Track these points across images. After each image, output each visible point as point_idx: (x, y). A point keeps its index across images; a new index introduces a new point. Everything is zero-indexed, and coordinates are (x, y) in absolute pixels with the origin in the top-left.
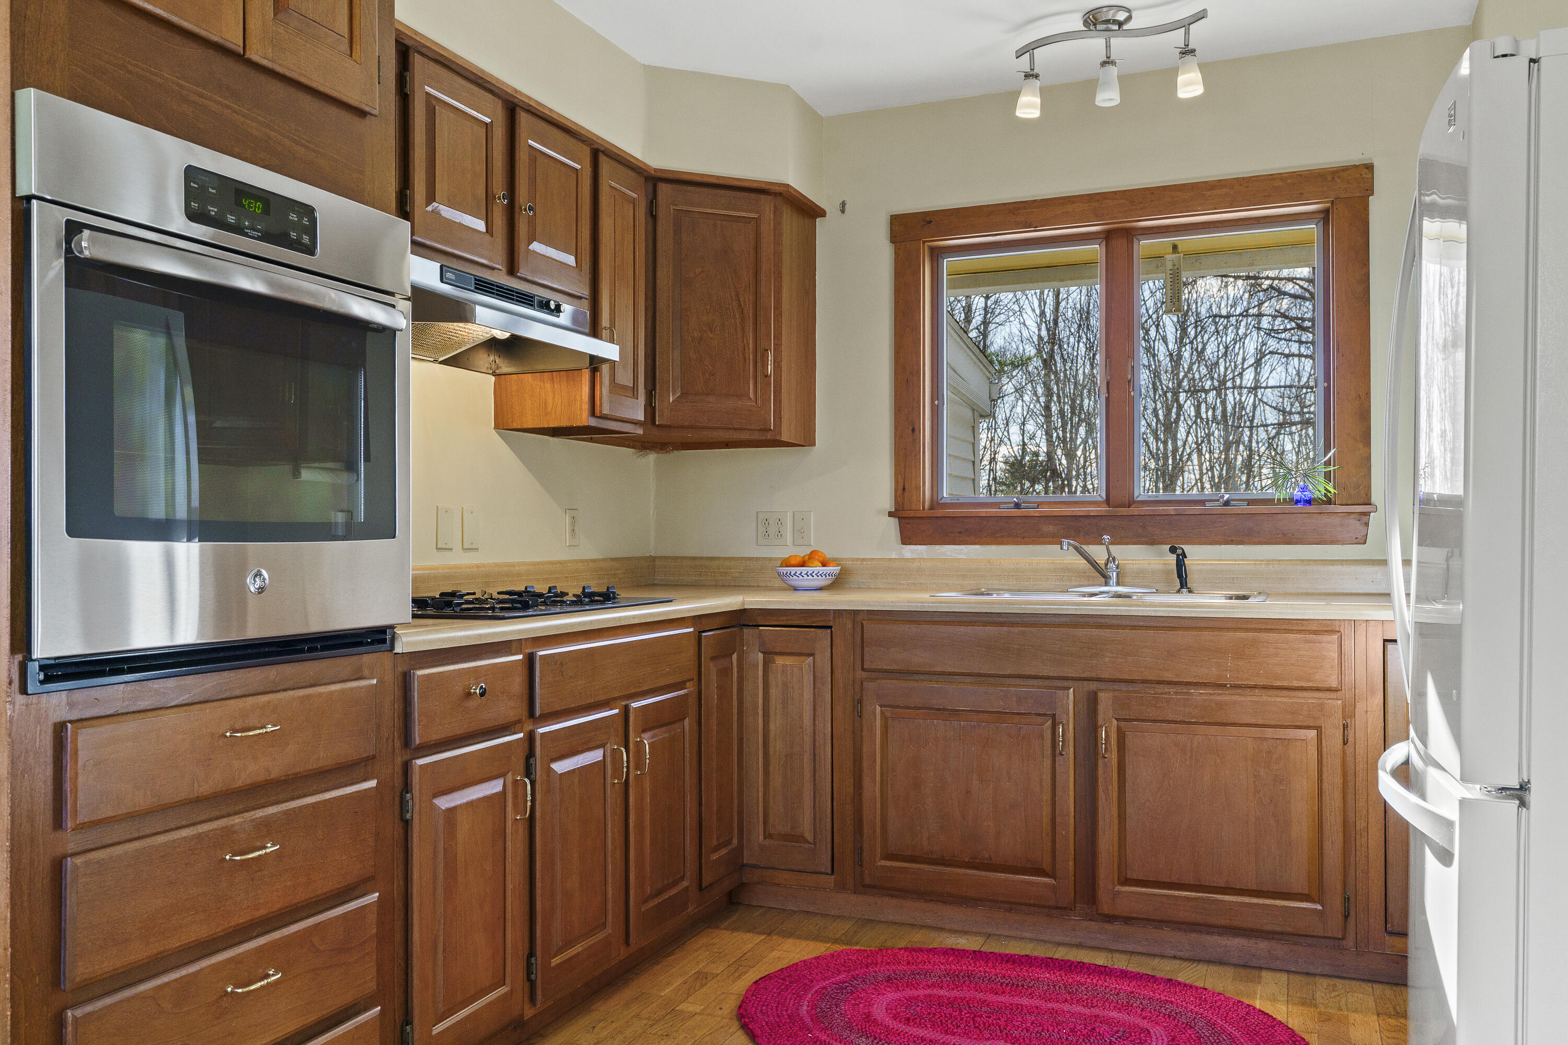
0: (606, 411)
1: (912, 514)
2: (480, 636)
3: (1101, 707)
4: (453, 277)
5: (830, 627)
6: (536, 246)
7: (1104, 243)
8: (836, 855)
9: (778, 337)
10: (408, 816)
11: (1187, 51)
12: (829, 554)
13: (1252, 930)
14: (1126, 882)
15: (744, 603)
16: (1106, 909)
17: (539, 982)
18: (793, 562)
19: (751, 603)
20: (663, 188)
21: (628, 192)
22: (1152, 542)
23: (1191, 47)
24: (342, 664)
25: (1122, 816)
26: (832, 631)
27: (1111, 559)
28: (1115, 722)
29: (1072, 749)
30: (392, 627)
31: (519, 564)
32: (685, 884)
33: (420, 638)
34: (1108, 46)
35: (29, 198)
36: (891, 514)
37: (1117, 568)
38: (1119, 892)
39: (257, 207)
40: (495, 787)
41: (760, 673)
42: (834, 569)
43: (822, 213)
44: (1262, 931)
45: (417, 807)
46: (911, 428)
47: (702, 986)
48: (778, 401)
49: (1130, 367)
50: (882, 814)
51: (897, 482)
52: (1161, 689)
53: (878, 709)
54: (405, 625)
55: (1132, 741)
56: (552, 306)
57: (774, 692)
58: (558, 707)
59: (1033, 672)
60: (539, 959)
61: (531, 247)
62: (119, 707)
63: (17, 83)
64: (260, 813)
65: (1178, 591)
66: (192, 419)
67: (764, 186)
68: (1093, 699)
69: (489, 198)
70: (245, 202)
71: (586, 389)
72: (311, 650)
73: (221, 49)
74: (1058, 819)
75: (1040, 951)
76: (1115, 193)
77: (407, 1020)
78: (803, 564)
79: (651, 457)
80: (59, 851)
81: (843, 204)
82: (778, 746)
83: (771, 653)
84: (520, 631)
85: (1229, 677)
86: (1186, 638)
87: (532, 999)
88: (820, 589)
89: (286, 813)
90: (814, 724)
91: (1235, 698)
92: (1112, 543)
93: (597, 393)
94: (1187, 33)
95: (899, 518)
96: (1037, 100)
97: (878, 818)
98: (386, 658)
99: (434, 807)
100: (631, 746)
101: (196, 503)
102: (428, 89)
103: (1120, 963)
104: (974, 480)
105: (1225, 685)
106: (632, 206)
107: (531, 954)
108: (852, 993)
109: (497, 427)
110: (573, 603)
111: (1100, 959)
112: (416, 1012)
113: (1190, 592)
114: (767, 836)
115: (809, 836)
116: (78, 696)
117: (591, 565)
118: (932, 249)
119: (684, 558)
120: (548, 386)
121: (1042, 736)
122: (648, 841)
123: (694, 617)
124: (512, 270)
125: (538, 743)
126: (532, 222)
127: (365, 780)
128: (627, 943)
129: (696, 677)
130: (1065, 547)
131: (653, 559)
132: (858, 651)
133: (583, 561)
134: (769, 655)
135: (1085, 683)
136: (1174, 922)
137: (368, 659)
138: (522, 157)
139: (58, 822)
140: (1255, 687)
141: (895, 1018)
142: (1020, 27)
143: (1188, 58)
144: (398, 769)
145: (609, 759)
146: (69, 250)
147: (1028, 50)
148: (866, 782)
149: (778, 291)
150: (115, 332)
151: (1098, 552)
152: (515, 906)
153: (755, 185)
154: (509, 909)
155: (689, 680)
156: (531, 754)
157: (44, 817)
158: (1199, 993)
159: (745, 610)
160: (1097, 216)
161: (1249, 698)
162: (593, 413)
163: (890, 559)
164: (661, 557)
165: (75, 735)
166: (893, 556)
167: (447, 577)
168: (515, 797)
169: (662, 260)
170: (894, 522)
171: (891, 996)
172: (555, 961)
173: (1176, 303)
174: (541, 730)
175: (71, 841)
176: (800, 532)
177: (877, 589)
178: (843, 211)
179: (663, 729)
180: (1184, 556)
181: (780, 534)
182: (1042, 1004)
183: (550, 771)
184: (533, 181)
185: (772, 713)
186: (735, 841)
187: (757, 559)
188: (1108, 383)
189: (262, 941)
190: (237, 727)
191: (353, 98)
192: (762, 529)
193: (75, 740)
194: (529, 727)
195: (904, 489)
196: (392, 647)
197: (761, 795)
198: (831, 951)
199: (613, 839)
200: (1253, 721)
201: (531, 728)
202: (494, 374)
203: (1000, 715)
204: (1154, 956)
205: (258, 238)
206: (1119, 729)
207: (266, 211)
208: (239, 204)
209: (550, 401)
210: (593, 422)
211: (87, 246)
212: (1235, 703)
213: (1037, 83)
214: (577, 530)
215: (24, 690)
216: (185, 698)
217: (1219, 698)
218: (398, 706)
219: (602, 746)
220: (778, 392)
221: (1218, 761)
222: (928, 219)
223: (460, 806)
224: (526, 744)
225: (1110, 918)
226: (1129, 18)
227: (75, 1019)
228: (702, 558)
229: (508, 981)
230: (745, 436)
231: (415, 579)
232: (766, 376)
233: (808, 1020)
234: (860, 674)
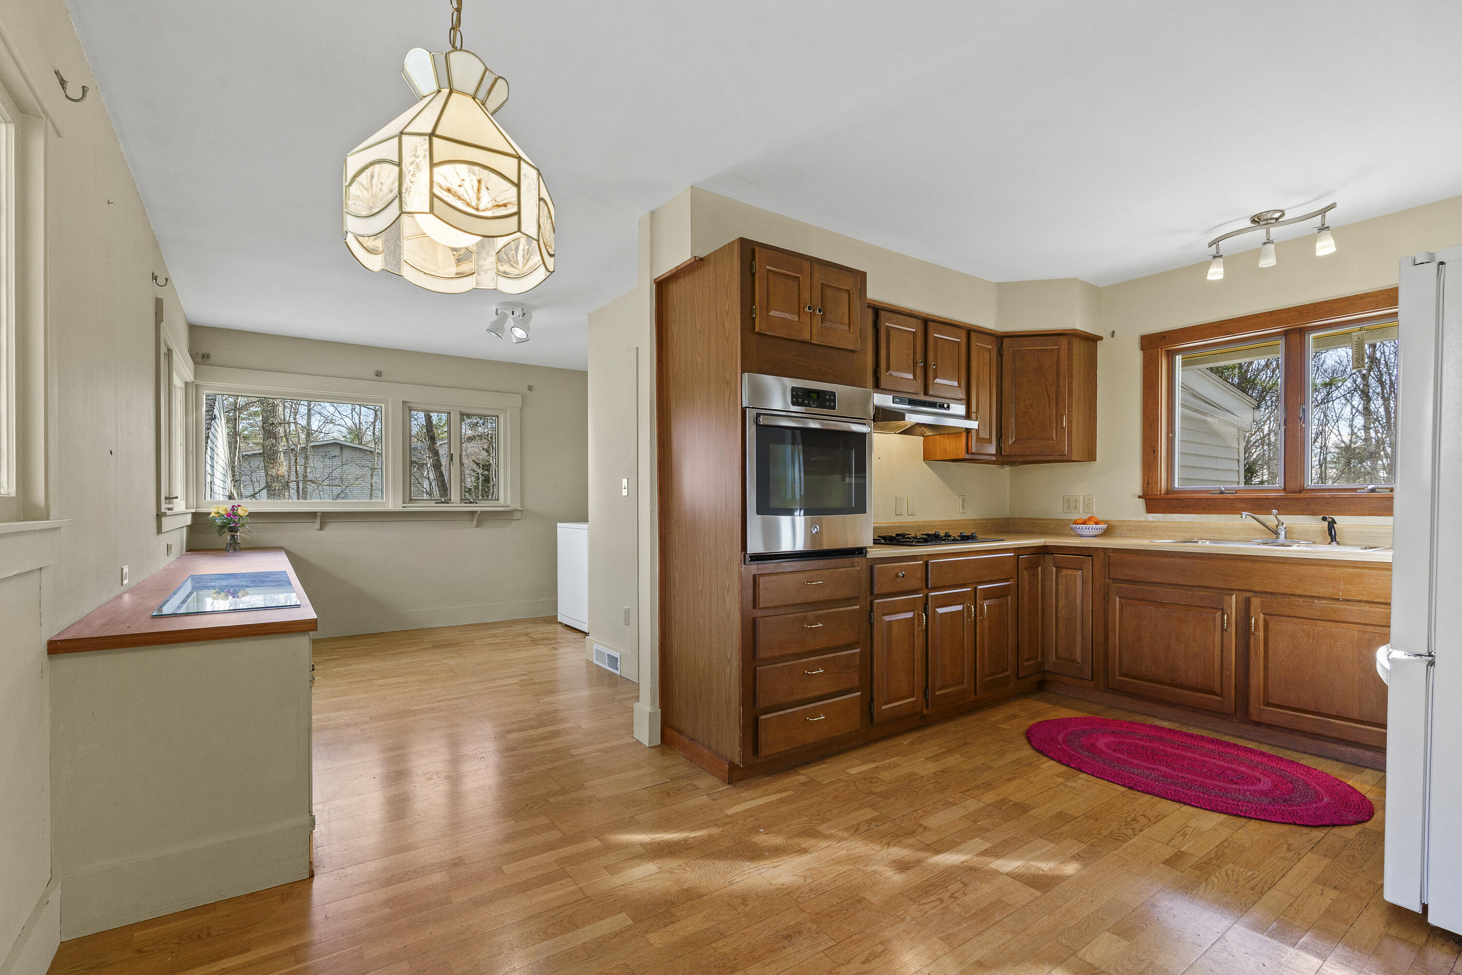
0: (974, 451)
1: (1152, 497)
2: (903, 553)
3: (1252, 607)
4: (898, 400)
5: (1092, 556)
6: (938, 381)
7: (1284, 338)
8: (1094, 671)
9: (1070, 407)
10: (872, 622)
11: (1323, 228)
12: (1100, 518)
13: (1356, 743)
14: (1268, 704)
15: (1045, 542)
16: (1255, 718)
17: (930, 699)
18: (1079, 522)
19: (1049, 542)
20: (1006, 340)
21: (986, 346)
22: (1313, 513)
23: (1326, 225)
24: (846, 561)
25: (1266, 668)
26: (1092, 559)
27: (1281, 523)
28: (1262, 615)
29: (1234, 628)
30: (865, 548)
31: (935, 521)
32: (1008, 673)
33: (881, 552)
34: (1268, 233)
35: (746, 408)
36: (1140, 497)
37: (1285, 528)
38: (1264, 710)
39: (815, 396)
40: (910, 615)
41: (1054, 577)
42: (1105, 526)
43: (1101, 338)
44: (1364, 745)
45: (875, 619)
46: (1152, 450)
47: (1013, 720)
48: (1070, 440)
49: (1301, 409)
50: (1119, 653)
51: (1144, 480)
52: (1293, 599)
53: (1118, 599)
54: (871, 547)
55: (1272, 626)
56: (946, 406)
57: (1061, 587)
58: (939, 585)
59: (1209, 585)
60: (930, 689)
61: (935, 381)
62: (772, 571)
63: (743, 372)
64: (816, 612)
65: (1330, 544)
66: (801, 457)
67: (1062, 332)
68: (1248, 602)
69: (915, 363)
70: (811, 395)
71: (964, 441)
72: (835, 555)
73: (803, 342)
74: (1225, 666)
75: (1212, 735)
76: (1289, 309)
77: (872, 701)
78: (1084, 523)
79: (1007, 468)
80: (755, 616)
81: (1113, 333)
82: (1063, 613)
83: (1060, 568)
84: (921, 552)
85: (1341, 595)
86: (1314, 570)
87: (927, 707)
88: (1095, 536)
89: (826, 613)
90: (1083, 604)
91: (1345, 607)
92: (1279, 514)
93: (970, 443)
94: (1323, 218)
95: (1145, 499)
96: (1221, 270)
97: (1117, 655)
98: (864, 560)
99: (882, 619)
100: (978, 606)
101: (803, 493)
102: (887, 324)
103: (1265, 749)
104: (1239, 471)
105: (1338, 599)
106: (988, 352)
107: (927, 687)
108: (1089, 734)
109: (926, 458)
110: (953, 540)
111: (1251, 745)
112: (875, 698)
113: (1338, 544)
114: (1057, 658)
115: (1079, 660)
116: (760, 566)
117: (973, 522)
118: (1168, 352)
119: (1024, 519)
120: (947, 440)
121: (1214, 620)
122: (986, 650)
123: (1015, 548)
124: (926, 393)
125: (930, 599)
126: (935, 370)
127: (855, 605)
128: (975, 694)
129: (1015, 576)
130: (1244, 517)
131: (1008, 519)
132: (1107, 569)
133: (968, 520)
134: (1059, 568)
135: (1243, 593)
136: (1302, 732)
137: (856, 559)
138: (931, 342)
139: (754, 607)
140: (1360, 601)
141: (1108, 748)
142: (1209, 231)
143: (1324, 232)
144: (868, 603)
145: (965, 610)
146: (757, 422)
147: (1216, 242)
148: (1110, 635)
149: (1070, 384)
150: (770, 445)
151: (1270, 520)
152: (918, 666)
153: (1056, 332)
154: (916, 666)
155: (1011, 578)
156: (927, 603)
157: (751, 604)
158: (1308, 770)
159: (1046, 546)
160: (1276, 324)
161: (1355, 608)
162: (967, 452)
163: (1139, 521)
164: (1012, 518)
165: (759, 579)
166: (1142, 520)
167: (900, 527)
168: (919, 620)
169: (1005, 376)
170: (1142, 501)
171: (1111, 739)
172: (938, 693)
173: (1361, 362)
174: (931, 594)
175: (758, 613)
176: (1087, 506)
177: (1131, 537)
178: (1113, 337)
179: (996, 599)
180: (1334, 522)
181: (1076, 507)
182: (1200, 757)
183: (935, 612)
184: (936, 352)
185: (1060, 597)
186: (1039, 658)
187: (1063, 520)
188: (1285, 420)
189: (817, 658)
190: (809, 581)
191: (850, 347)
192: (1066, 505)
193: (759, 581)
194: (926, 591)
195: (1148, 484)
196: (866, 556)
197: (1054, 637)
198: (1086, 716)
199: (968, 646)
200: (1359, 621)
201: (926, 592)
202: (923, 436)
203: (1188, 607)
204: (1290, 749)
205: (816, 407)
206: (1265, 619)
207: (818, 397)
208: (809, 396)
209: (948, 447)
210: (967, 456)
211: (762, 421)
212: (1345, 609)
213: (1221, 260)
214: (965, 505)
215: (745, 564)
216: (792, 569)
217: (1332, 606)
218: (868, 579)
219: (962, 604)
220: (1070, 436)
221: (1332, 642)
222: (1164, 336)
223: (894, 620)
224: (924, 599)
225: (1258, 724)
226: (1283, 215)
227: (759, 670)
228: (1033, 519)
229: (915, 696)
230: (1051, 458)
231: (875, 529)
232: (1063, 428)
233: (1061, 740)
234: (1107, 580)
